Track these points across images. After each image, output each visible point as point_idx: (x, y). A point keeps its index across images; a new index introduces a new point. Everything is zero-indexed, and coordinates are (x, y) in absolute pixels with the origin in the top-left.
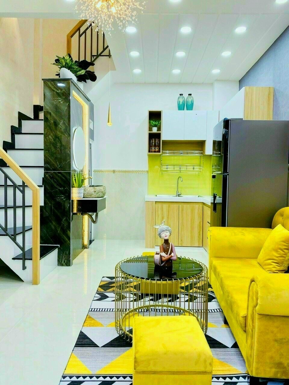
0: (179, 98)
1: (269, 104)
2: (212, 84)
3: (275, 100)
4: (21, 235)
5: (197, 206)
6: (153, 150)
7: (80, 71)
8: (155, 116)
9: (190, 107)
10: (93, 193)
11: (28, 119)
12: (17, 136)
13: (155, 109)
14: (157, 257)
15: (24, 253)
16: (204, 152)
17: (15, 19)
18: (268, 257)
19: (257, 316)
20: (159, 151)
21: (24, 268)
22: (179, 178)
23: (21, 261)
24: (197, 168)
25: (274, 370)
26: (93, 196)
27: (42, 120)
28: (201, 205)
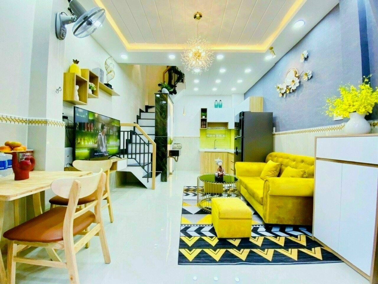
0: (215, 102)
1: (261, 104)
2: (231, 95)
3: (264, 103)
4: (147, 166)
5: (225, 154)
6: (203, 127)
7: (171, 89)
8: (204, 111)
9: (220, 106)
10: (177, 147)
11: (143, 112)
12: (139, 120)
13: (204, 107)
14: (217, 174)
15: (148, 175)
16: (228, 128)
17: (139, 66)
18: (266, 175)
19: (268, 196)
20: (206, 127)
21: (148, 182)
22: (215, 141)
23: (147, 178)
24: (224, 136)
25: (276, 220)
26: (177, 148)
27: (154, 113)
28: (227, 154)
